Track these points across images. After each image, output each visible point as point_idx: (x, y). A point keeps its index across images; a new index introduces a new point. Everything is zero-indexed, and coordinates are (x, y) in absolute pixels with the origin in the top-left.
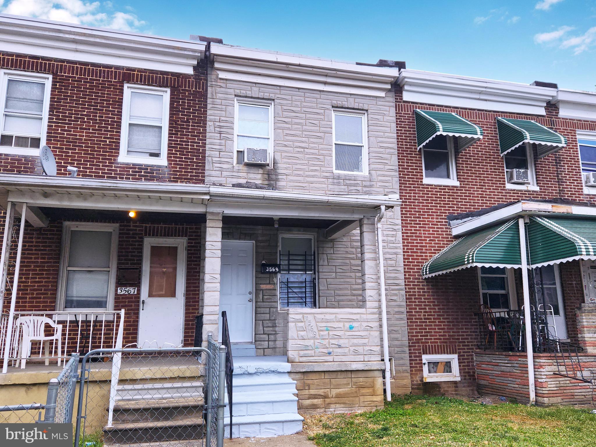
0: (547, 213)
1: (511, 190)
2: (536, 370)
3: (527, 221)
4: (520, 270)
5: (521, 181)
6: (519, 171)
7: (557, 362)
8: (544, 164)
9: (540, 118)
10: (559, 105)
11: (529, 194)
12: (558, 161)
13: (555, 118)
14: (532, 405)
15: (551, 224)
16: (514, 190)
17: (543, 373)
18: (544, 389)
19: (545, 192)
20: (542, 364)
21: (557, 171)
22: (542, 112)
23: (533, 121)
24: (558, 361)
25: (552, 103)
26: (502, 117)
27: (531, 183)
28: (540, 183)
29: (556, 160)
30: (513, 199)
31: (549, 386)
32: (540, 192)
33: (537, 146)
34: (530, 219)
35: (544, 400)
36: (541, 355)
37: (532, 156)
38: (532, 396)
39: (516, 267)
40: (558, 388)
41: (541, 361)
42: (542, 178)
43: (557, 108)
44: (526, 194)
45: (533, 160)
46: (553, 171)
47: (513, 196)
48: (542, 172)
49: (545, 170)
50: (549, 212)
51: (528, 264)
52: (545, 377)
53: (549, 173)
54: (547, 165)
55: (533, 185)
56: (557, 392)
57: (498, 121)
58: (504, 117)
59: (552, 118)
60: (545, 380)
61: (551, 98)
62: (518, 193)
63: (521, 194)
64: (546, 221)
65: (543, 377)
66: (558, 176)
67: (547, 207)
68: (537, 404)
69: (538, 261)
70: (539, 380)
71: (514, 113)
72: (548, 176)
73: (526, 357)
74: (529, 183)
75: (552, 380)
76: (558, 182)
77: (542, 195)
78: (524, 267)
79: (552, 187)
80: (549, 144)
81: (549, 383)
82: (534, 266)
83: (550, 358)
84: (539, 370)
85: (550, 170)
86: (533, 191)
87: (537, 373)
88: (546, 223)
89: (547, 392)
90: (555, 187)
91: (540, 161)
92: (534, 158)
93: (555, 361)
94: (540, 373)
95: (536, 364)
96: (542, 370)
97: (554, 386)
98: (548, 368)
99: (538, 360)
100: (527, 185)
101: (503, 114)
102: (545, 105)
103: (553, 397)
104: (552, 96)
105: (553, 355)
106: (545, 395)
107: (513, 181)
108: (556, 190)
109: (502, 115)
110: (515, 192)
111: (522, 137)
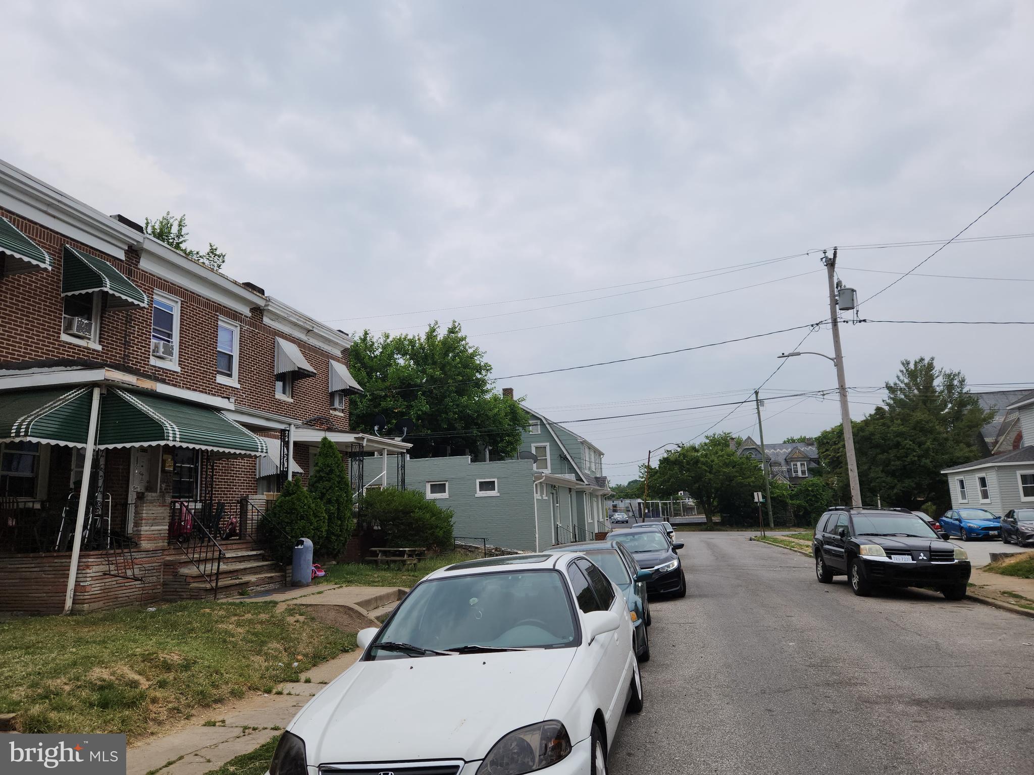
0: (131, 386)
1: (67, 343)
2: (80, 572)
3: (104, 391)
4: (84, 449)
5: (81, 334)
6: (81, 321)
7: (108, 561)
8: (113, 320)
9: (117, 261)
10: (141, 254)
11: (87, 353)
12: (129, 320)
13: (134, 267)
14: (67, 615)
15: (132, 399)
16: (70, 344)
17: (88, 575)
18: (86, 594)
19: (108, 354)
20: (89, 564)
21: (126, 331)
22: (121, 255)
23: (108, 263)
24: (110, 559)
25: (133, 248)
26: (71, 245)
27: (92, 340)
28: (104, 342)
29: (127, 318)
30: (67, 355)
31: (93, 589)
32: (102, 352)
33: (109, 297)
34: (108, 390)
35: (83, 607)
36: (92, 553)
37: (100, 306)
38: (69, 603)
39: (79, 446)
40: (102, 591)
41: (90, 560)
42: (108, 336)
43: (138, 255)
44: (84, 352)
45: (100, 310)
46: (121, 330)
47: (68, 351)
48: (108, 329)
49: (112, 327)
50: (132, 385)
51: (95, 444)
52: (90, 579)
53: (116, 332)
54: (115, 321)
55: (95, 342)
56: (100, 595)
57: (66, 249)
58: (74, 246)
59: (131, 266)
60: (89, 583)
61: (135, 243)
62: (75, 349)
63: (78, 350)
64: (128, 396)
65: (88, 579)
66: (126, 338)
67: (130, 379)
68: (73, 612)
69: (108, 442)
70: (82, 584)
71: (87, 246)
72: (115, 335)
73: (70, 557)
74: (89, 339)
75: (97, 582)
76: (125, 344)
77: (103, 356)
78: (90, 447)
79: (117, 349)
80: (130, 300)
81: (94, 586)
82: (102, 447)
83: (100, 557)
84: (84, 572)
85: (118, 329)
86: (94, 350)
87: (80, 575)
88: (128, 397)
89: (89, 597)
90: (120, 350)
91: (109, 315)
92: (102, 310)
93: (107, 559)
94: (84, 575)
95: (81, 564)
96: (88, 571)
97: (99, 588)
98: (95, 569)
99: (84, 560)
100: (88, 341)
101: (73, 242)
102: (126, 248)
103: (94, 602)
104: (138, 242)
105: (104, 552)
106: (86, 601)
107: (71, 332)
108: (121, 354)
109: (71, 243)
110: (72, 346)
111: (100, 283)
